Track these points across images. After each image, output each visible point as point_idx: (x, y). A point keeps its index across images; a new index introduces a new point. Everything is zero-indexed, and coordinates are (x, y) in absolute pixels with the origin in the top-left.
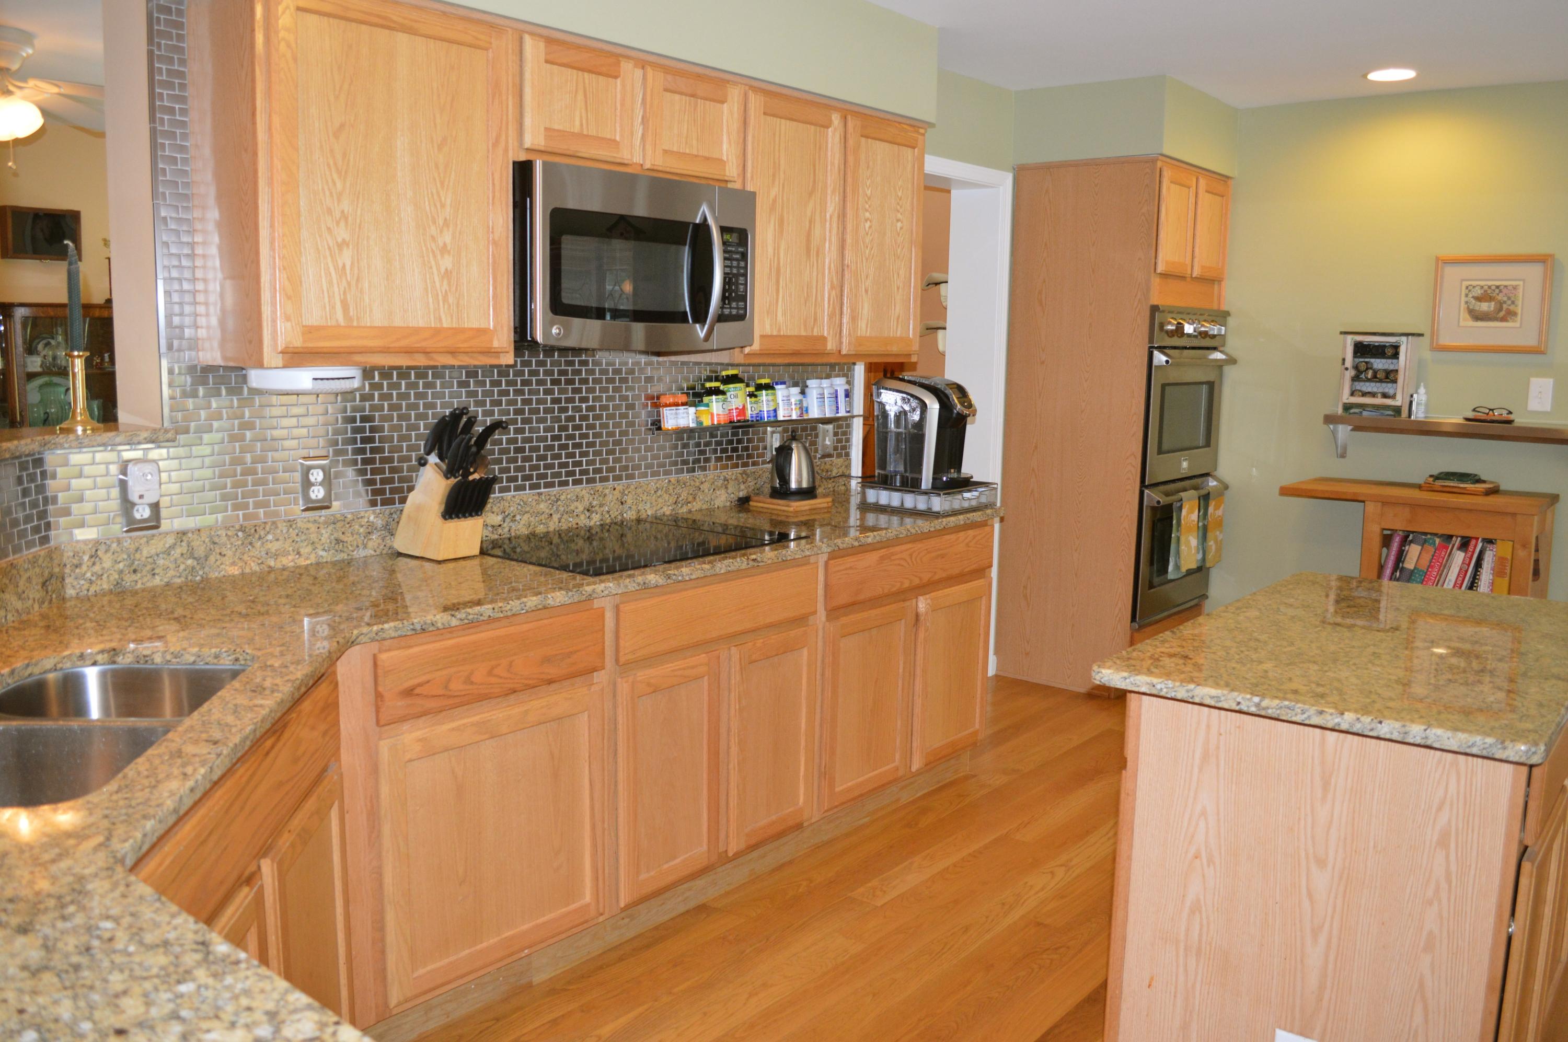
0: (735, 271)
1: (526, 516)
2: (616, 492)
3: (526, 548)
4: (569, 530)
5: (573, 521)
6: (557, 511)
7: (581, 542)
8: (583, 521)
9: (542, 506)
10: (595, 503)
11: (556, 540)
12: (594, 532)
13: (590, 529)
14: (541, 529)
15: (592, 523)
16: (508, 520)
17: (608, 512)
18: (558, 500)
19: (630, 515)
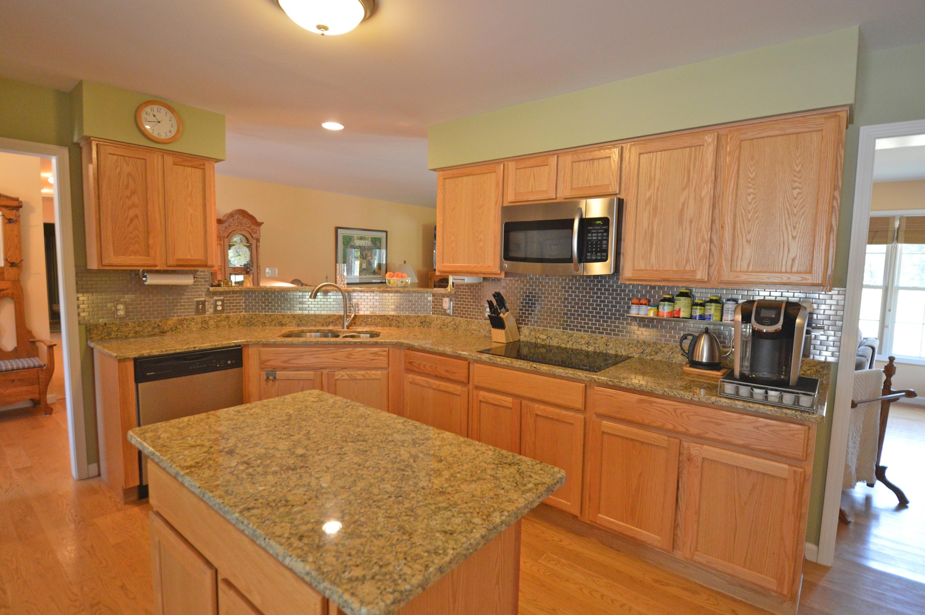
0: (600, 238)
1: (557, 339)
2: (603, 340)
3: (556, 351)
4: (577, 350)
5: (579, 347)
6: (571, 340)
7: (583, 357)
8: (584, 348)
9: (565, 337)
10: (591, 342)
11: (570, 352)
12: (590, 354)
13: (588, 352)
14: (563, 346)
15: (589, 350)
16: (549, 338)
17: (598, 347)
18: (572, 336)
19: (612, 352)
